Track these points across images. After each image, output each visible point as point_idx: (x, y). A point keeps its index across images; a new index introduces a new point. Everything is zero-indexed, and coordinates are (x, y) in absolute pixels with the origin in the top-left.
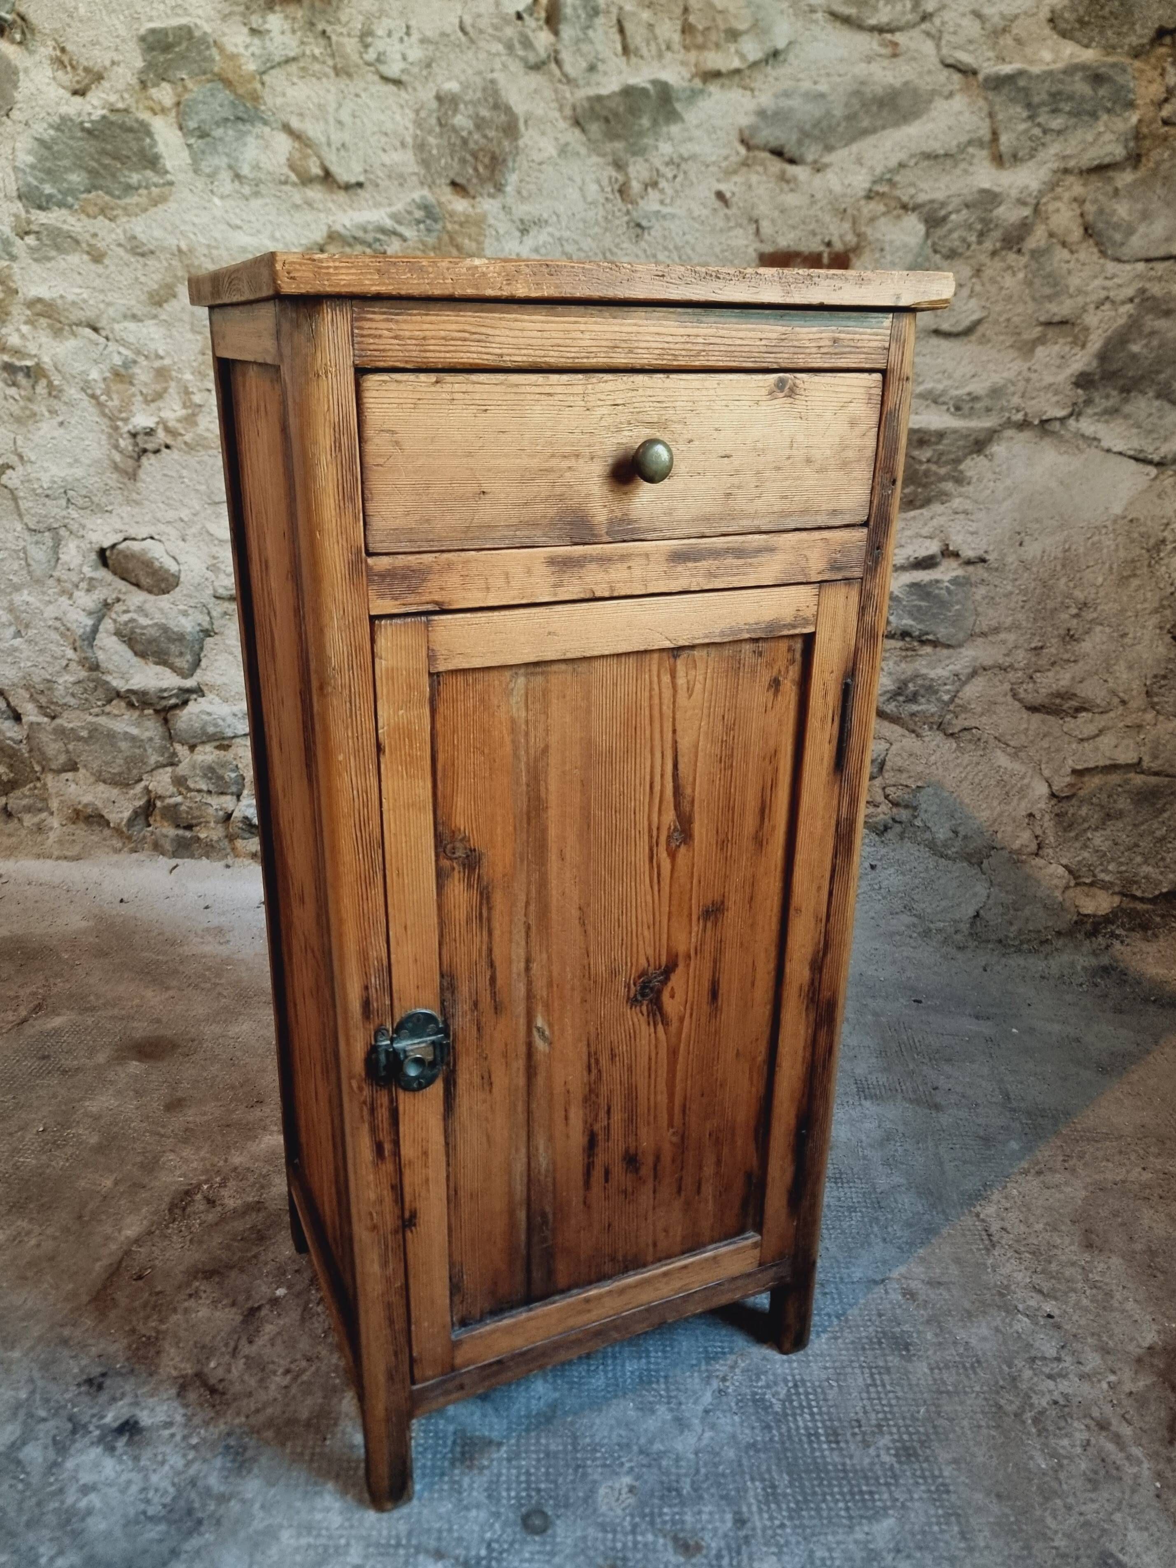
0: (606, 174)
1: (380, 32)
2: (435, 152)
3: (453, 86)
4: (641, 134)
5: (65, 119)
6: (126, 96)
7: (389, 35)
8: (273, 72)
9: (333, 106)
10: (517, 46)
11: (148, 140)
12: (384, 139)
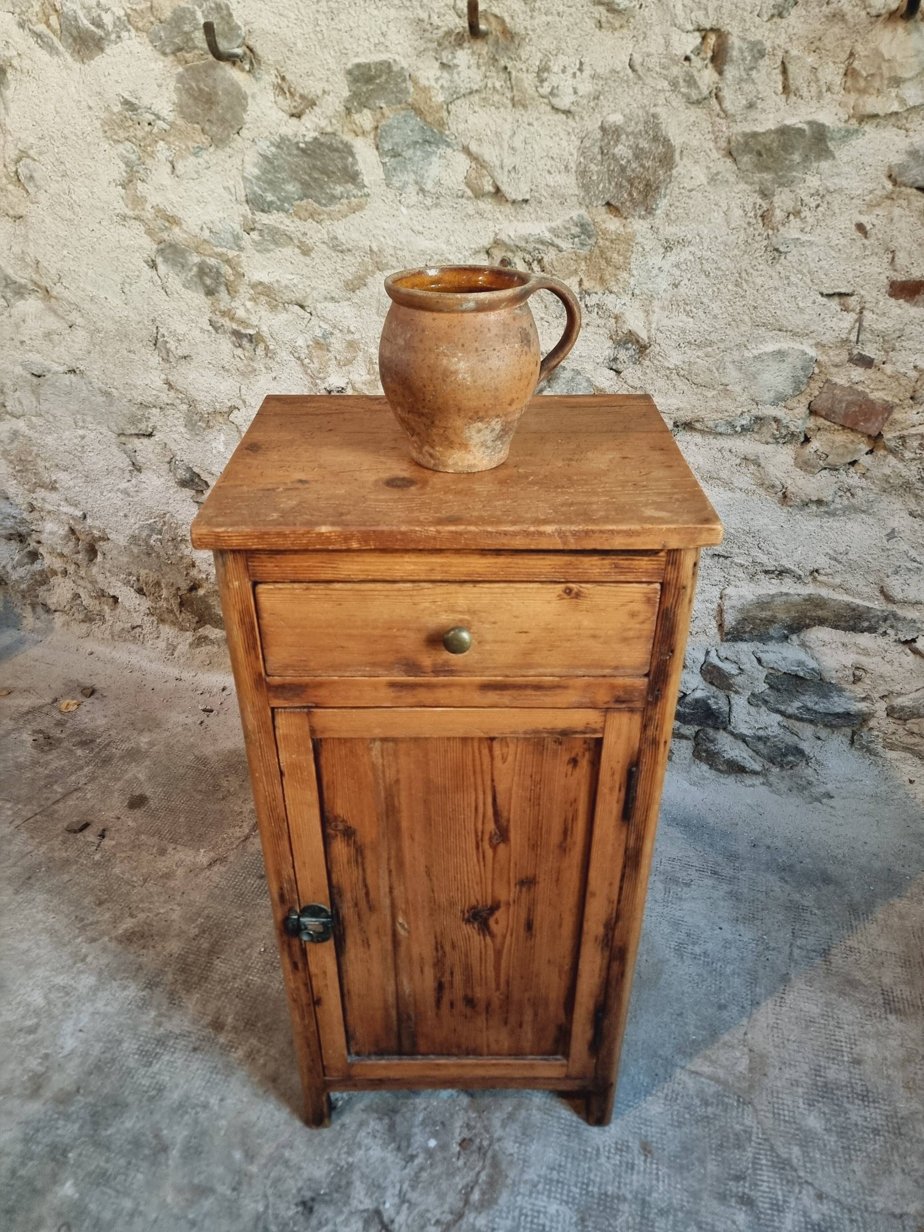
0: (751, 200)
1: (555, 69)
2: (595, 177)
3: (616, 118)
4: (790, 168)
5: (284, 139)
6: (334, 121)
7: (564, 71)
8: (458, 102)
9: (509, 133)
10: (682, 83)
11: (350, 159)
12: (550, 162)
